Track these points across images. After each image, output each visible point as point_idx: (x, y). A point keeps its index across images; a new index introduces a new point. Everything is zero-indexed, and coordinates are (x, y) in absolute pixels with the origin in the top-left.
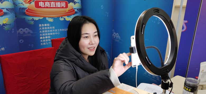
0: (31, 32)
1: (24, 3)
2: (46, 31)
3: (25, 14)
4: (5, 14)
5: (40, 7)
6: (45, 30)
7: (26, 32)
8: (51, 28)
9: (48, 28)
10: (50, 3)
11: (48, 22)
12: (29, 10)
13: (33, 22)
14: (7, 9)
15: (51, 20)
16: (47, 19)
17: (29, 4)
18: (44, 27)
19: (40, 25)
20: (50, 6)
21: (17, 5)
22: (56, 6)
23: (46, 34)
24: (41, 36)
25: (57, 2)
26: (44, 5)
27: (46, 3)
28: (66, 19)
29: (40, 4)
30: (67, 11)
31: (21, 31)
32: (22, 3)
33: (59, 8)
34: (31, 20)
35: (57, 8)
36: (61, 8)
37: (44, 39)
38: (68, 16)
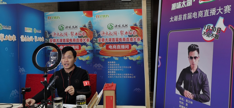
1: (99, 47)
2: (113, 67)
4: (88, 54)
8: (116, 64)
9: (114, 65)
10: (117, 46)
12: (102, 51)
13: (104, 60)
14: (89, 51)
15: (117, 59)
16: (114, 58)
18: (112, 63)
19: (109, 62)
20: (117, 48)
21: (95, 48)
22: (121, 48)
23: (113, 70)
24: (109, 71)
27: (114, 46)
28: (129, 58)
29: (109, 47)
30: (130, 52)
32: (98, 47)
33: (123, 49)
34: (103, 58)
35: (122, 49)
36: (125, 49)
37: (110, 73)
38: (131, 56)
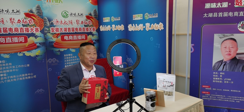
0: (58, 61)
3: (53, 47)
5: (65, 40)
6: (68, 59)
7: (54, 62)
11: (71, 52)
17: (56, 39)
25: (79, 35)
26: (68, 38)
31: (50, 61)
